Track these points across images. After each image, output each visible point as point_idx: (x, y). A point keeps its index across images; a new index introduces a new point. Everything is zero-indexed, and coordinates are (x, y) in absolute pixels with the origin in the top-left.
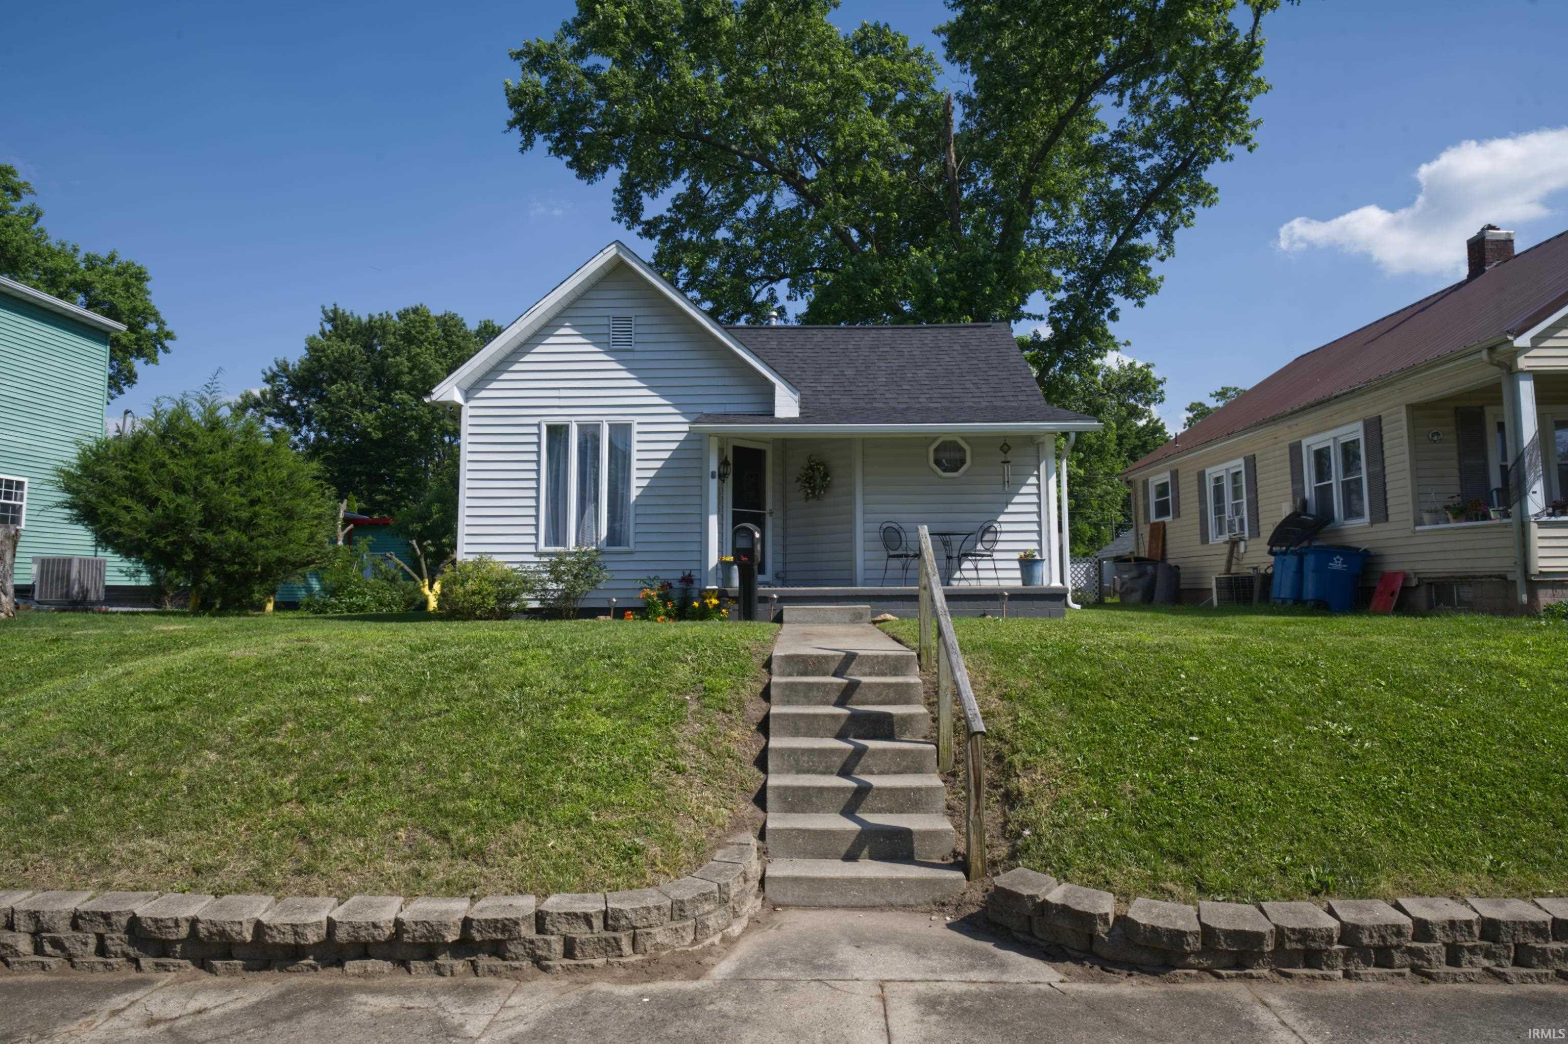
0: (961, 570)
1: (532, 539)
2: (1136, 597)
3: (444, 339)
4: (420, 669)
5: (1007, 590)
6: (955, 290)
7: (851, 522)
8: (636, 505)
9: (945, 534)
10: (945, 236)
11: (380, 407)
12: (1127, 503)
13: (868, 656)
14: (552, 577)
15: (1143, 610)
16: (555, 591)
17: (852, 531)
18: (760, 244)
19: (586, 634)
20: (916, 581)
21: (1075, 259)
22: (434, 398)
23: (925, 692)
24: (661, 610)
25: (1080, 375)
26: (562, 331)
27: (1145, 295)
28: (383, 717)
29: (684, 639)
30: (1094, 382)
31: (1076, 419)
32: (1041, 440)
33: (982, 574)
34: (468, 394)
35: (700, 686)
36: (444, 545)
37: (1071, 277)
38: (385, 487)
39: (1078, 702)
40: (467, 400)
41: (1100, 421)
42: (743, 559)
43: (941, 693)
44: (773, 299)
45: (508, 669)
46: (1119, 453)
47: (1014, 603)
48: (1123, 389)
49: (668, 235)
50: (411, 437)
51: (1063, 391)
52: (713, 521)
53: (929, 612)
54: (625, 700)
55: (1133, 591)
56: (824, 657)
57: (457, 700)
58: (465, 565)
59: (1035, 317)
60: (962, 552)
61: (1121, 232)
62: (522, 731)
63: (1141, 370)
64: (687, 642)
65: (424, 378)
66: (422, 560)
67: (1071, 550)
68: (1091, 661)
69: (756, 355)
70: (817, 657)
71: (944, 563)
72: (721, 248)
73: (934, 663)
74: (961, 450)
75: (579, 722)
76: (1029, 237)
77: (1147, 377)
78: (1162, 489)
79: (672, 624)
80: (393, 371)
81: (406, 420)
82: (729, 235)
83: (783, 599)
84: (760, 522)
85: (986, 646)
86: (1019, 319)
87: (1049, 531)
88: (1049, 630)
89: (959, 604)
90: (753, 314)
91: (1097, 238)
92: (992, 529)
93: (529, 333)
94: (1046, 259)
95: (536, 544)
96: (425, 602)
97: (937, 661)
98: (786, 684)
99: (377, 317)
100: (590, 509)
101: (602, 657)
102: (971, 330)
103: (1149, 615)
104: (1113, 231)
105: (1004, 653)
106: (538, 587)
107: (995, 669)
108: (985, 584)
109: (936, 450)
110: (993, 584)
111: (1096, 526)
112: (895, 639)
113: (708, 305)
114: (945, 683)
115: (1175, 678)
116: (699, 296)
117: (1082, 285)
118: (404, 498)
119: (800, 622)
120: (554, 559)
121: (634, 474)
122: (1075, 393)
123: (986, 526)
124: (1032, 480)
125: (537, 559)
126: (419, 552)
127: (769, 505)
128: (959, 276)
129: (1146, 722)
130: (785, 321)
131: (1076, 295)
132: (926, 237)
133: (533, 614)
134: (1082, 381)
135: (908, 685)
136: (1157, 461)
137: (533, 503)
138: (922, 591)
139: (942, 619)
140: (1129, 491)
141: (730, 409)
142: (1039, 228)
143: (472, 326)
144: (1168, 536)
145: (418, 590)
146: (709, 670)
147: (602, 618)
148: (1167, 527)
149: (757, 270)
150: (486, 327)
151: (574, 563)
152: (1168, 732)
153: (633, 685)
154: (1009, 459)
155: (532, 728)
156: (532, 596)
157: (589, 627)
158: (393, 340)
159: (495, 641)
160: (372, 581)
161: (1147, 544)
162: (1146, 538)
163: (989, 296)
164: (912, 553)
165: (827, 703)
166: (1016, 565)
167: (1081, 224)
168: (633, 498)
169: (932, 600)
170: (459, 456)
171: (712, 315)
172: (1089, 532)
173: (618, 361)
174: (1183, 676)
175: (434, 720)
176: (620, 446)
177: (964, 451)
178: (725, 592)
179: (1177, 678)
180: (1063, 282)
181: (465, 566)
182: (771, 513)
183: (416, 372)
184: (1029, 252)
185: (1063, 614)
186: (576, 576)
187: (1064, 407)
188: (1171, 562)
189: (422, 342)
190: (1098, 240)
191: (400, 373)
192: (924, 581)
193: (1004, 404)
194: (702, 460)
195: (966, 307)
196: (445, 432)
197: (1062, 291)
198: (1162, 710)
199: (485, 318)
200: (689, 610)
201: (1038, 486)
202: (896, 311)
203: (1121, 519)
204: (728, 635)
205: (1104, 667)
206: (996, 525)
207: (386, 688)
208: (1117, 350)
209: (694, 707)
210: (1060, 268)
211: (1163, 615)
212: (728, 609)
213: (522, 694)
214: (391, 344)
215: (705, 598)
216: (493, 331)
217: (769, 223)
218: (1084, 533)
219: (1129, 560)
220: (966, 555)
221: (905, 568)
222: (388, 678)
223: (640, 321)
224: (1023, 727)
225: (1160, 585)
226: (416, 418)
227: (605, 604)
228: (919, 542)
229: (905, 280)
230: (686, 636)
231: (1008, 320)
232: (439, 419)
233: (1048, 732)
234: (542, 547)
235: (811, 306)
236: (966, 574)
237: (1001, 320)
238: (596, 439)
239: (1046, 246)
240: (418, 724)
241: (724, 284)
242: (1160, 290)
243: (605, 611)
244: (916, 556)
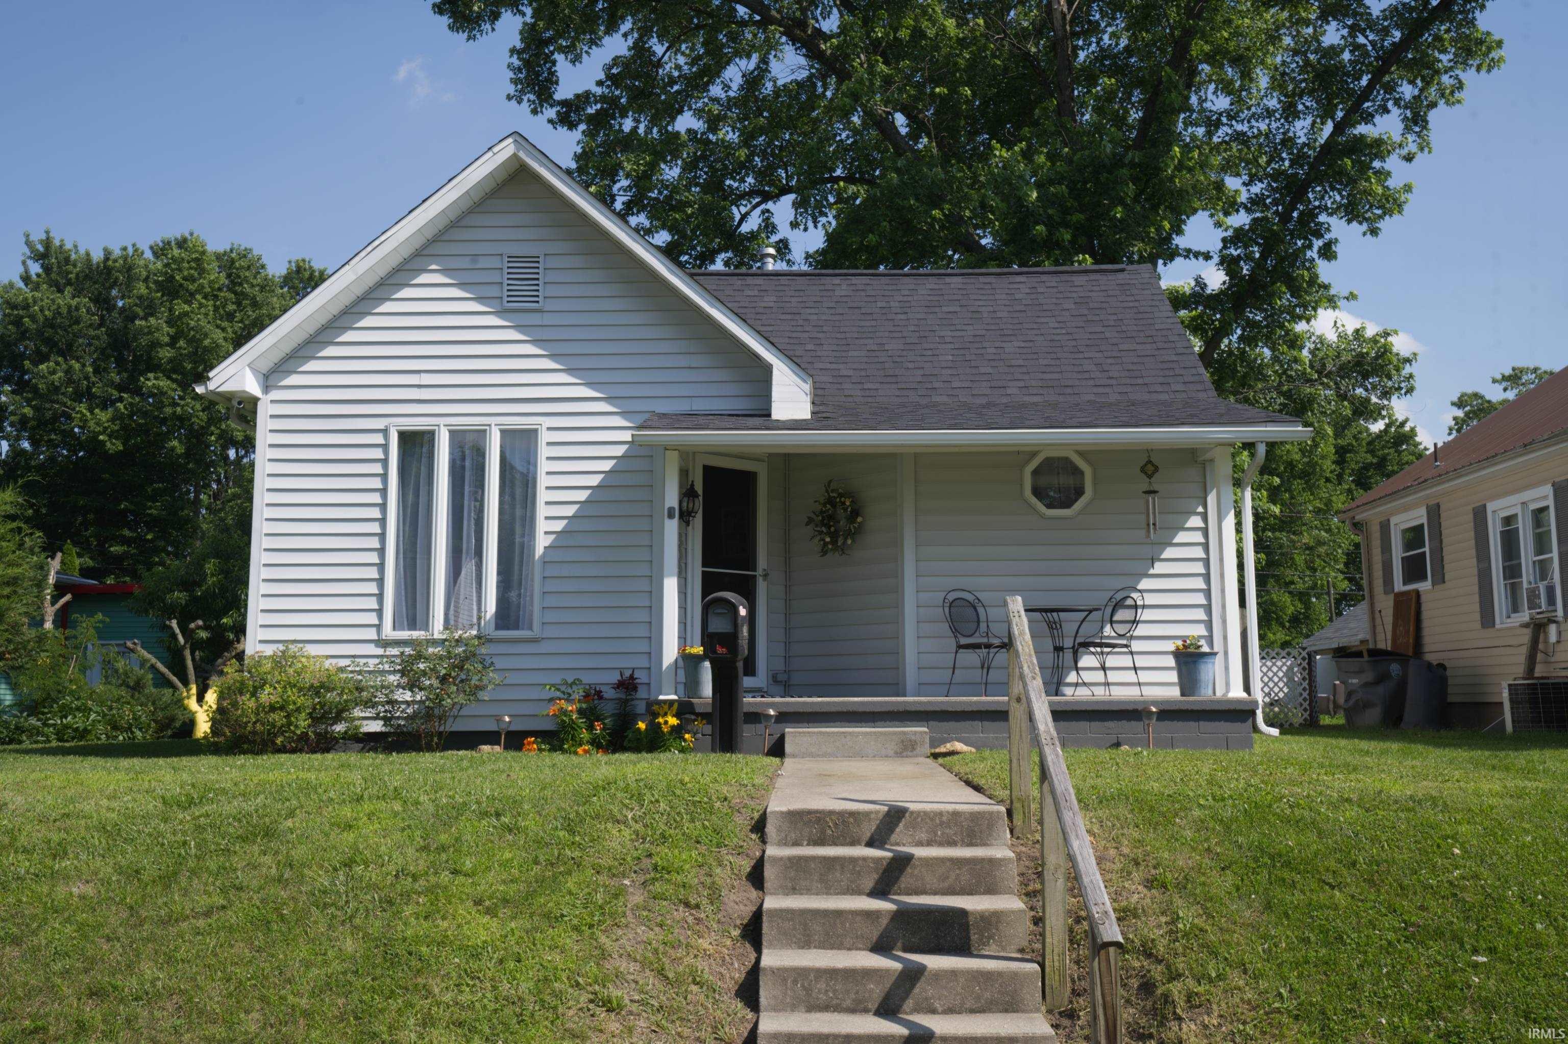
0: (1077, 669)
1: (373, 619)
2: (1374, 715)
3: (230, 290)
4: (179, 837)
5: (1155, 703)
6: (1065, 211)
7: (897, 590)
8: (545, 562)
9: (1052, 610)
10: (1049, 125)
11: (121, 400)
12: (1353, 559)
13: (925, 813)
14: (404, 680)
15: (1383, 737)
16: (408, 703)
17: (898, 605)
18: (747, 139)
19: (459, 775)
20: (1003, 687)
21: (1263, 160)
22: (212, 386)
23: (1022, 874)
24: (585, 735)
25: (1273, 349)
26: (423, 278)
27: (1381, 217)
28: (112, 920)
29: (622, 784)
30: (1296, 360)
31: (1266, 422)
32: (1208, 456)
33: (1113, 677)
34: (269, 380)
35: (647, 863)
36: (225, 628)
37: (1257, 188)
38: (126, 532)
39: (1278, 892)
40: (266, 389)
41: (1306, 424)
42: (720, 650)
43: (1048, 876)
44: (769, 226)
45: (327, 835)
46: (1340, 477)
47: (1167, 724)
48: (1344, 371)
49: (598, 122)
50: (173, 449)
51: (1245, 376)
52: (671, 587)
53: (1027, 738)
54: (522, 887)
55: (1367, 705)
56: (852, 814)
57: (240, 889)
58: (259, 660)
59: (1197, 255)
60: (1079, 640)
61: (1340, 114)
62: (349, 942)
63: (1374, 340)
64: (626, 789)
65: (195, 353)
66: (187, 653)
67: (1261, 637)
68: (1298, 824)
69: (741, 318)
70: (841, 814)
71: (1050, 657)
72: (684, 145)
73: (1034, 825)
74: (1077, 472)
75: (445, 924)
76: (1187, 124)
77: (1385, 351)
78: (1414, 536)
79: (601, 757)
80: (144, 341)
81: (164, 421)
82: (698, 125)
83: (785, 717)
84: (747, 591)
85: (1122, 796)
86: (1172, 259)
87: (1224, 606)
88: (1226, 770)
89: (1075, 726)
90: (736, 251)
91: (1299, 124)
92: (1129, 602)
93: (371, 281)
94: (1217, 160)
95: (379, 627)
96: (190, 724)
97: (1041, 822)
98: (790, 859)
99: (117, 252)
100: (468, 568)
101: (485, 814)
102: (1093, 276)
103: (1395, 746)
104: (1327, 113)
105: (1152, 810)
106: (380, 698)
107: (1136, 835)
108: (1119, 693)
109: (1035, 473)
110: (1131, 693)
111: (1303, 597)
112: (968, 783)
113: (663, 237)
114: (1053, 859)
115: (1444, 855)
116: (647, 223)
117: (1276, 202)
118: (157, 551)
119: (812, 755)
120: (408, 650)
121: (542, 511)
122: (1265, 378)
123: (1119, 596)
124: (1195, 521)
125: (380, 651)
126: (181, 640)
127: (762, 562)
128: (1071, 190)
129: (1395, 930)
130: (788, 261)
131: (1265, 219)
132: (1018, 127)
133: (372, 742)
134: (1275, 359)
135: (991, 861)
136: (1406, 490)
137: (374, 558)
138: (1014, 704)
139: (1048, 750)
140: (1357, 539)
141: (699, 406)
142: (1203, 110)
143: (277, 268)
144: (1425, 615)
145: (179, 703)
146: (663, 836)
147: (486, 748)
148: (1423, 598)
149: (742, 181)
150: (299, 270)
151: (441, 658)
152: (1435, 947)
153: (536, 862)
154: (1155, 487)
155: (366, 935)
156: (369, 713)
157: (465, 763)
158: (143, 291)
159: (307, 788)
160: (100, 688)
161: (1389, 628)
162: (1388, 618)
163: (1121, 221)
164: (996, 642)
165: (858, 892)
166: (1171, 661)
167: (1273, 103)
168: (539, 551)
169: (1031, 718)
170: (251, 481)
171: (670, 252)
172: (1290, 606)
173: (517, 327)
174: (1457, 851)
175: (201, 923)
176: (519, 465)
177: (1082, 473)
178: (691, 705)
179: (1450, 856)
180: (1243, 197)
181: (259, 663)
182: (765, 576)
183: (182, 343)
184: (1186, 149)
185: (1249, 744)
186: (443, 680)
187: (1246, 400)
188: (1432, 658)
189: (192, 295)
190: (1300, 128)
191: (155, 344)
192: (1017, 689)
193: (1146, 397)
194: (654, 487)
195: (1083, 240)
196: (228, 441)
197: (1242, 211)
198: (1422, 908)
199: (297, 256)
200: (630, 734)
201: (1205, 531)
202: (970, 246)
203: (1344, 585)
204: (693, 778)
205: (1321, 834)
206: (1135, 595)
207: (119, 869)
208: (1334, 308)
209: (637, 898)
210: (1238, 175)
211: (1420, 747)
212: (694, 734)
213: (350, 877)
214: (140, 297)
215: (656, 715)
216: (311, 277)
217: (763, 104)
218: (1283, 609)
219: (1359, 654)
220: (1086, 645)
221: (986, 666)
222: (123, 853)
223: (553, 262)
224: (1186, 935)
225: (1414, 693)
226: (182, 419)
227: (491, 726)
228: (1009, 623)
229: (984, 196)
230: (625, 777)
231: (1152, 260)
232: (220, 420)
233: (1228, 944)
234: (388, 632)
235: (831, 238)
236: (1087, 676)
237: (1142, 260)
238: (480, 454)
239: (1215, 139)
240: (173, 930)
241: (689, 204)
242: (1406, 207)
243: (491, 738)
244: (1003, 646)
